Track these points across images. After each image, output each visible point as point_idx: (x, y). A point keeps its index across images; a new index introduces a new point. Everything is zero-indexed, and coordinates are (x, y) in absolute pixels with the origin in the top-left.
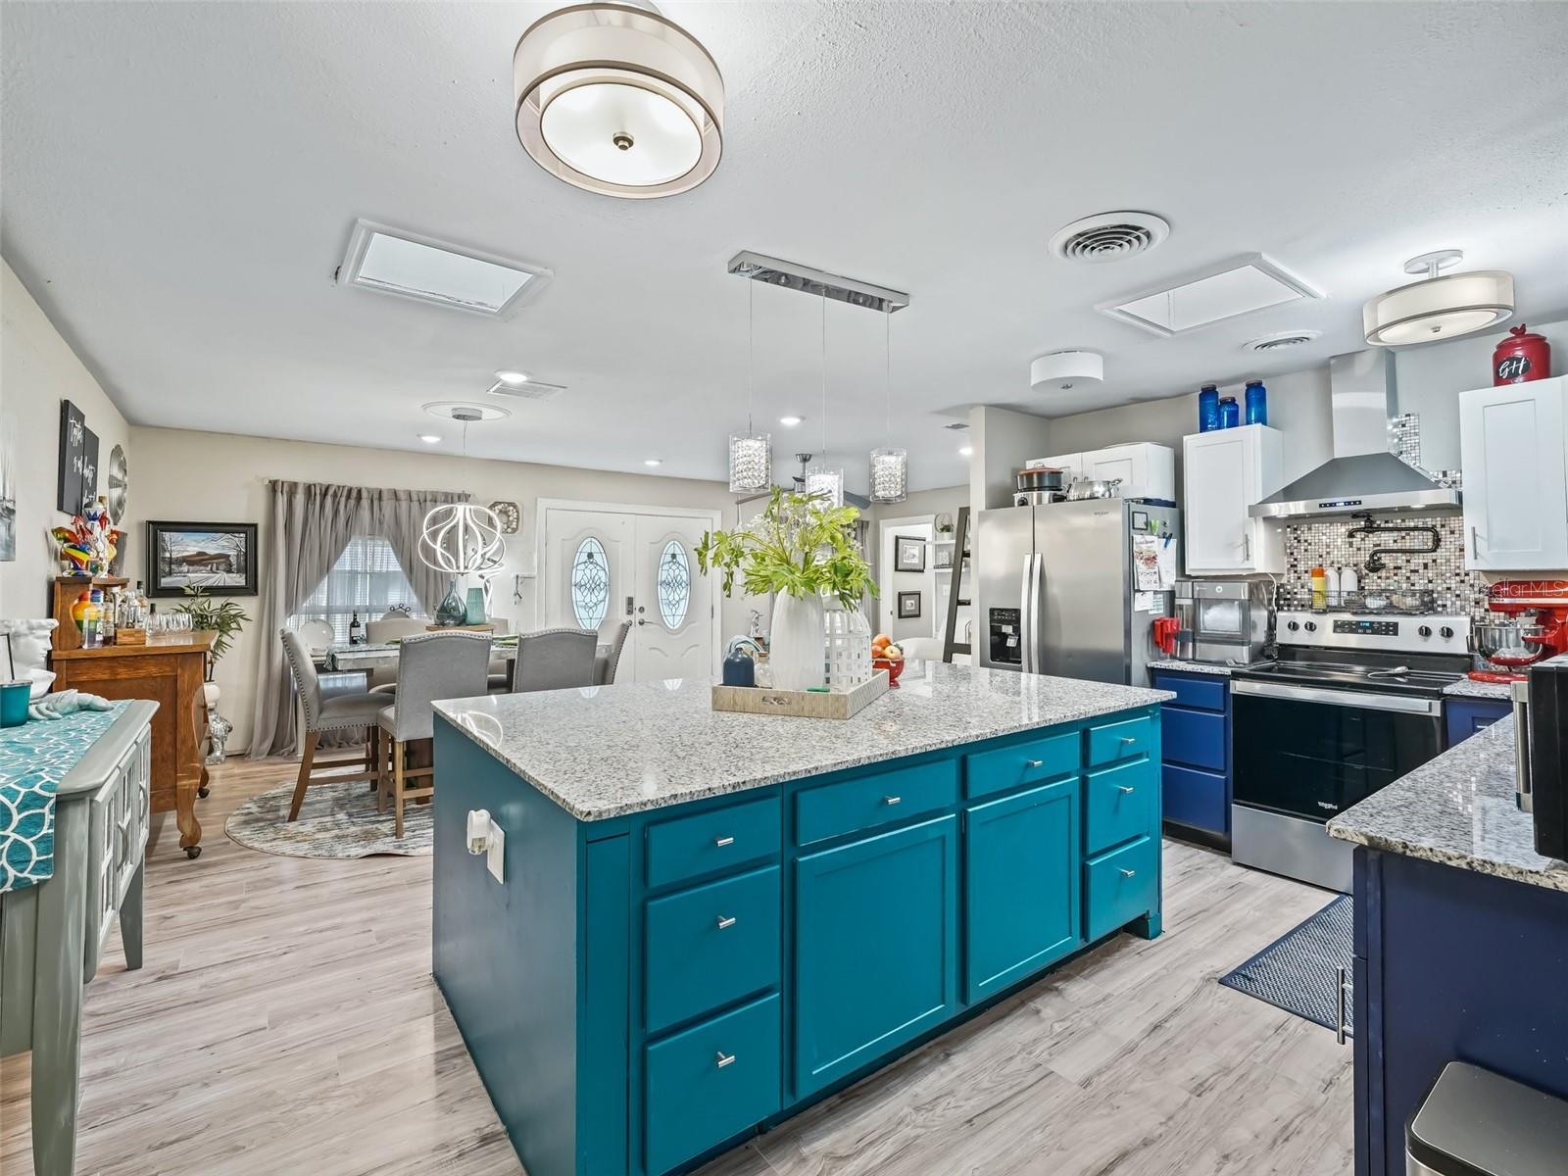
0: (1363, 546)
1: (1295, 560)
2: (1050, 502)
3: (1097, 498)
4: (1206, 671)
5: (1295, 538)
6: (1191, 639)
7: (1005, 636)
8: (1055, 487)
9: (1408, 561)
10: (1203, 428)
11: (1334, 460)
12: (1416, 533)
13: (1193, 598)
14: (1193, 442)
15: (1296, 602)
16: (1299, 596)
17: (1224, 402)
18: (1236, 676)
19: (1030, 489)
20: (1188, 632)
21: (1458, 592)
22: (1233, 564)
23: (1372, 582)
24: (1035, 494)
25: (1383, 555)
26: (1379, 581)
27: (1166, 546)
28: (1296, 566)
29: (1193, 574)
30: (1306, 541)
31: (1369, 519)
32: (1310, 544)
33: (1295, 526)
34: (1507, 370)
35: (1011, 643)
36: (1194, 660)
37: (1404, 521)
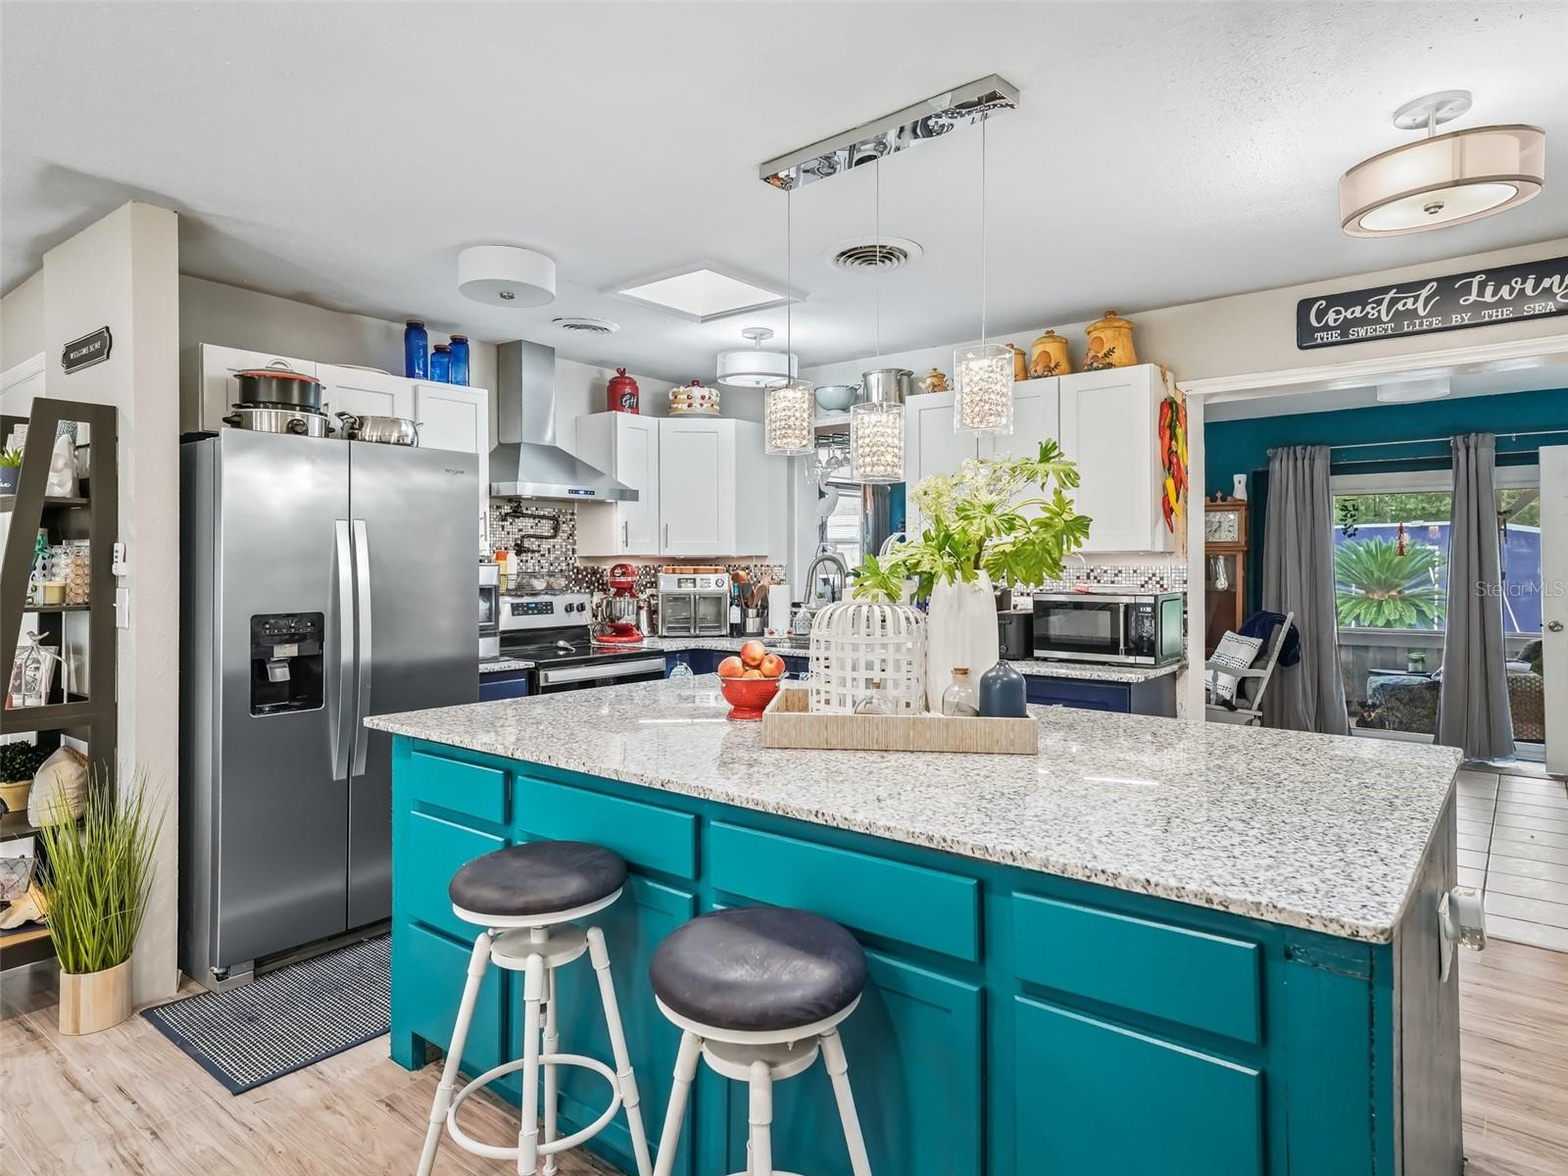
0: (511, 530)
4: (513, 668)
9: (539, 546)
12: (544, 521)
18: (541, 667)
25: (525, 539)
26: (521, 564)
31: (516, 505)
34: (628, 402)
35: (278, 674)
37: (537, 509)
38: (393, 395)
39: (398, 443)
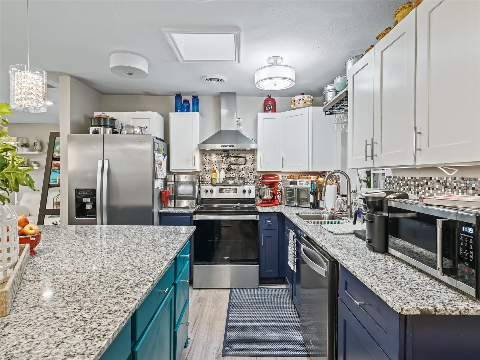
0: (226, 162)
1: (205, 166)
2: (110, 134)
3: (137, 134)
4: (184, 212)
5: (205, 158)
6: (173, 198)
7: (85, 204)
8: (113, 127)
9: (238, 168)
10: (176, 111)
11: (221, 130)
12: (240, 158)
13: (174, 181)
14: (173, 116)
15: (205, 182)
16: (206, 180)
17: (185, 101)
18: (195, 213)
19: (100, 126)
20: (173, 196)
21: (250, 178)
22: (189, 167)
23: (229, 175)
24: (102, 129)
25: (231, 165)
26: (230, 174)
27: (164, 159)
28: (205, 169)
29: (173, 171)
30: (209, 160)
31: (228, 153)
32: (210, 161)
33: (205, 154)
34: (268, 108)
35: (89, 207)
36: (175, 207)
37: (237, 154)
38: (150, 119)
39: (133, 134)
